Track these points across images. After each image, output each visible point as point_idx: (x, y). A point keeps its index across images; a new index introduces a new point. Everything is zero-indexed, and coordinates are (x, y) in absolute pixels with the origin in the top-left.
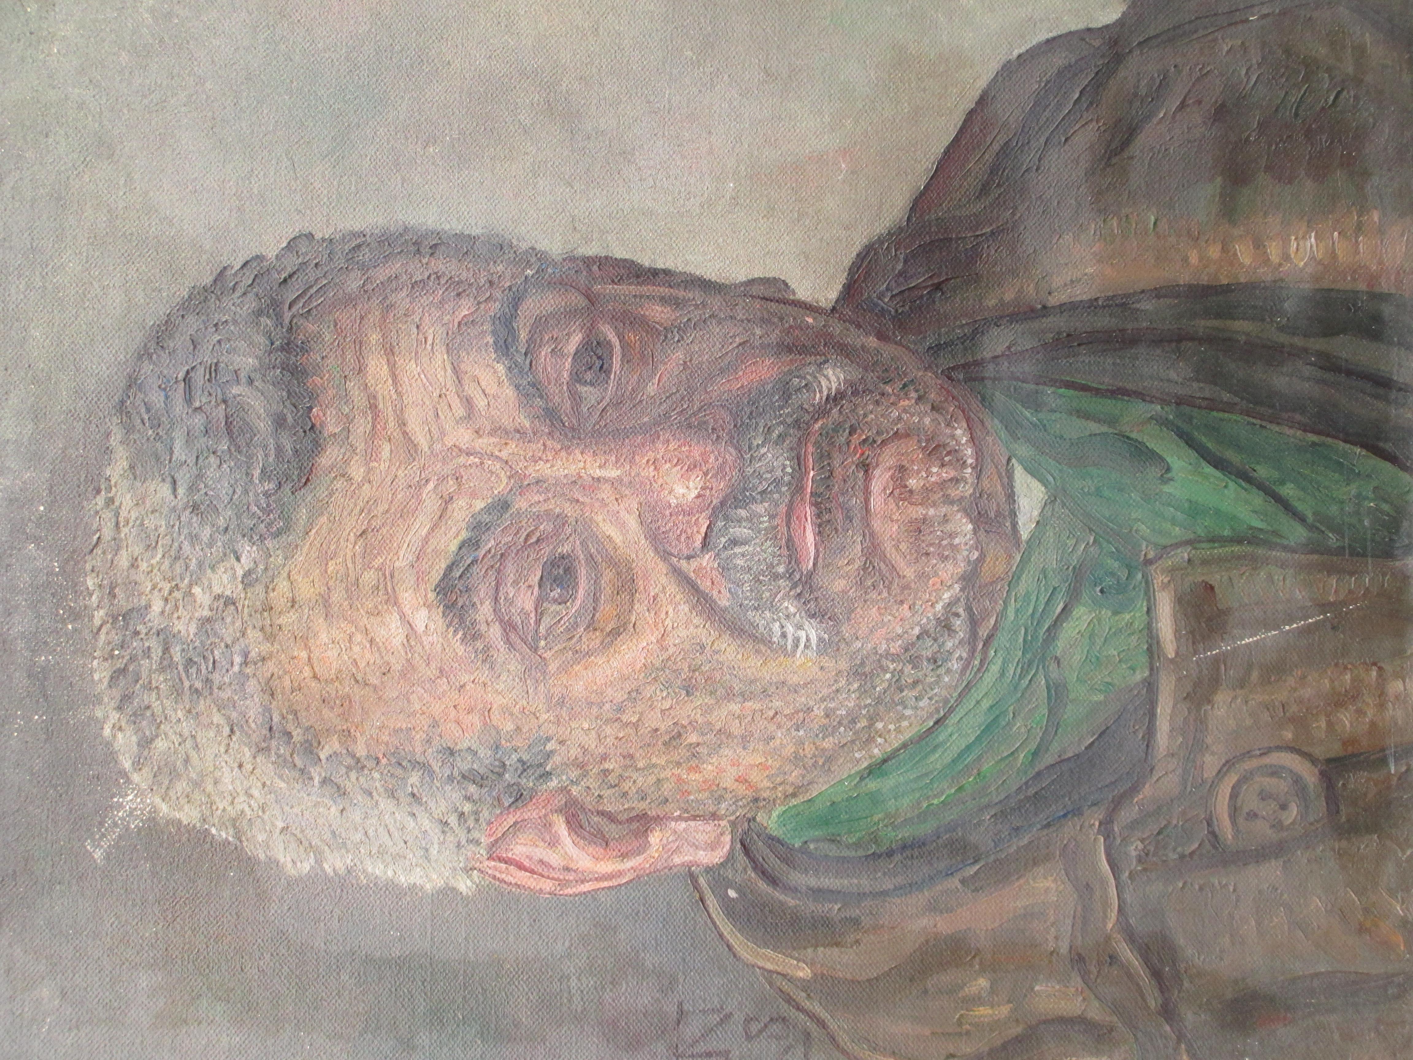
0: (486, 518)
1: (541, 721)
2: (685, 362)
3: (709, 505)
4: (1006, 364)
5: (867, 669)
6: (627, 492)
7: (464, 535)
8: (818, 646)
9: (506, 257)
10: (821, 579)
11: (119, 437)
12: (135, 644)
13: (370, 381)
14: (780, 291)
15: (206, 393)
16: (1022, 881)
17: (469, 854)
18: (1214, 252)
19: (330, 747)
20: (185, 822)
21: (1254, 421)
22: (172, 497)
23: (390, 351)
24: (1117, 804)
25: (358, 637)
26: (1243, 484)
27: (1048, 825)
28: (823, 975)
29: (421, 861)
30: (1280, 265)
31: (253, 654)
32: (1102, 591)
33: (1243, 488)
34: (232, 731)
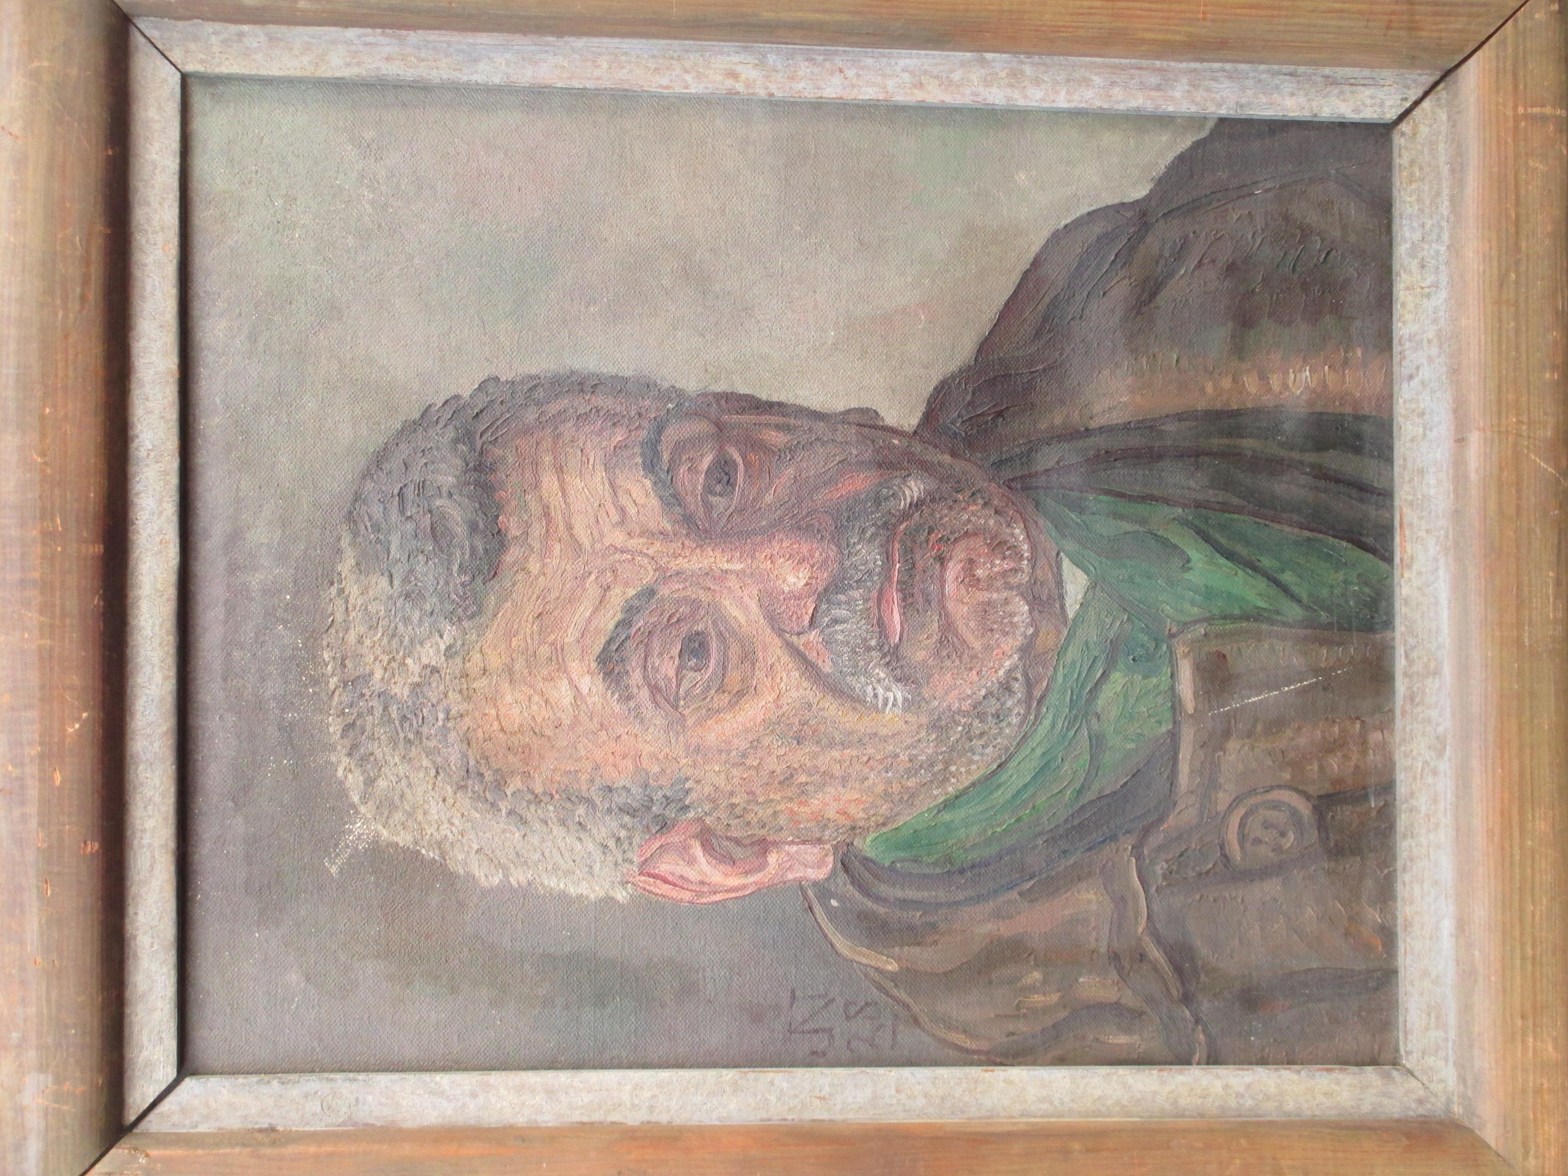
0: (637, 603)
1: (681, 765)
2: (795, 477)
3: (815, 591)
4: (1056, 475)
5: (943, 723)
6: (749, 581)
7: (619, 616)
8: (903, 704)
9: (652, 394)
10: (905, 651)
11: (348, 540)
12: (361, 704)
13: (545, 494)
14: (871, 418)
15: (416, 505)
16: (1069, 894)
17: (625, 871)
18: (1226, 383)
19: (515, 785)
20: (401, 845)
21: (1258, 520)
22: (390, 587)
23: (560, 470)
24: (1146, 831)
25: (536, 698)
26: (1250, 572)
27: (1090, 849)
28: (908, 968)
29: (586, 876)
30: (1281, 393)
31: (453, 712)
32: (1134, 660)
33: (1250, 575)
34: (437, 772)
